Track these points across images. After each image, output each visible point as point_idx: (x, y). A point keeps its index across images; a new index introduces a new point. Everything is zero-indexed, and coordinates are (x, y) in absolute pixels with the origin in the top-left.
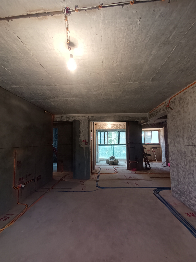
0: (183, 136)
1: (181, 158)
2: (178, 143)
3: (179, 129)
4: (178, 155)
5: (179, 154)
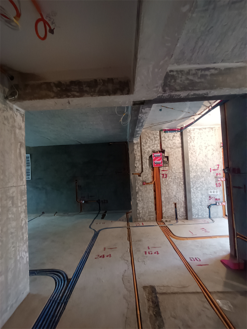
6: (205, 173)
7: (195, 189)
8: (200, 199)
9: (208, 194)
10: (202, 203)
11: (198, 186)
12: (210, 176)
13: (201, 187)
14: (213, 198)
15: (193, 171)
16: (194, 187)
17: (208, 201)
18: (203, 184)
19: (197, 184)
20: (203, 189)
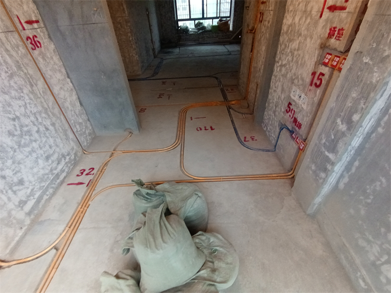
6: (308, 20)
7: (278, 70)
8: (277, 97)
9: (289, 97)
10: (277, 109)
11: (284, 63)
12: (311, 38)
13: (287, 66)
14: (293, 112)
15: (291, 8)
16: (278, 62)
17: (284, 112)
18: (293, 59)
19: (284, 56)
20: (288, 76)
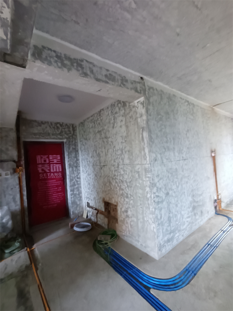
0: (174, 148)
1: (172, 180)
2: (167, 159)
3: (168, 139)
4: (168, 176)
5: (170, 175)
